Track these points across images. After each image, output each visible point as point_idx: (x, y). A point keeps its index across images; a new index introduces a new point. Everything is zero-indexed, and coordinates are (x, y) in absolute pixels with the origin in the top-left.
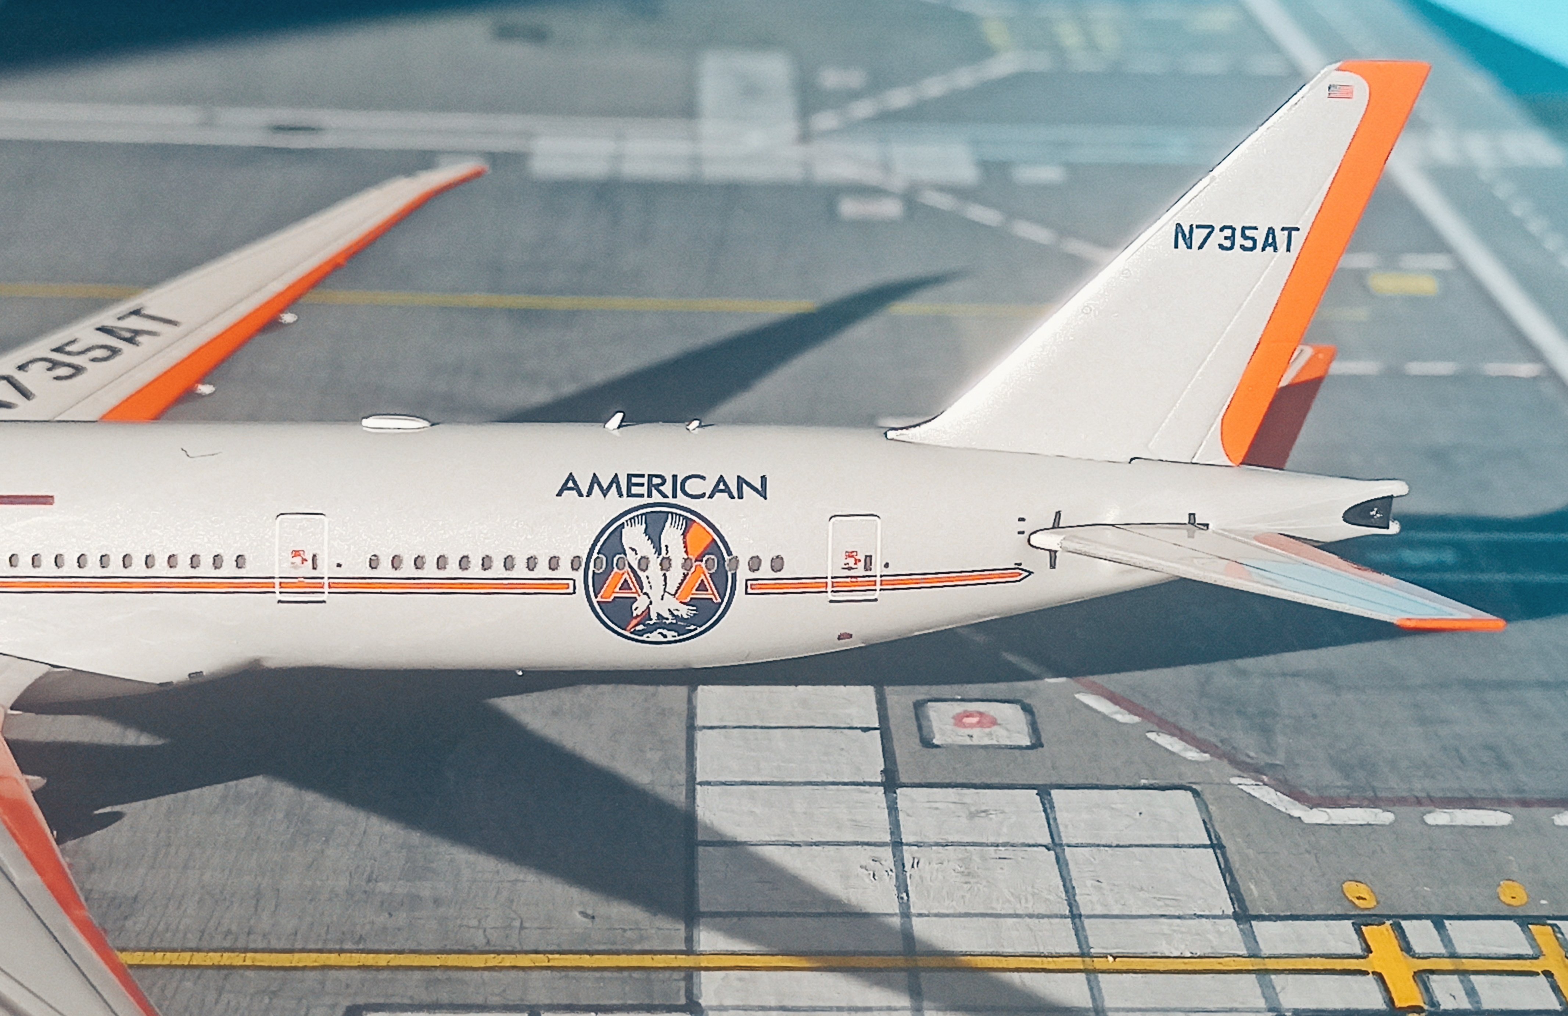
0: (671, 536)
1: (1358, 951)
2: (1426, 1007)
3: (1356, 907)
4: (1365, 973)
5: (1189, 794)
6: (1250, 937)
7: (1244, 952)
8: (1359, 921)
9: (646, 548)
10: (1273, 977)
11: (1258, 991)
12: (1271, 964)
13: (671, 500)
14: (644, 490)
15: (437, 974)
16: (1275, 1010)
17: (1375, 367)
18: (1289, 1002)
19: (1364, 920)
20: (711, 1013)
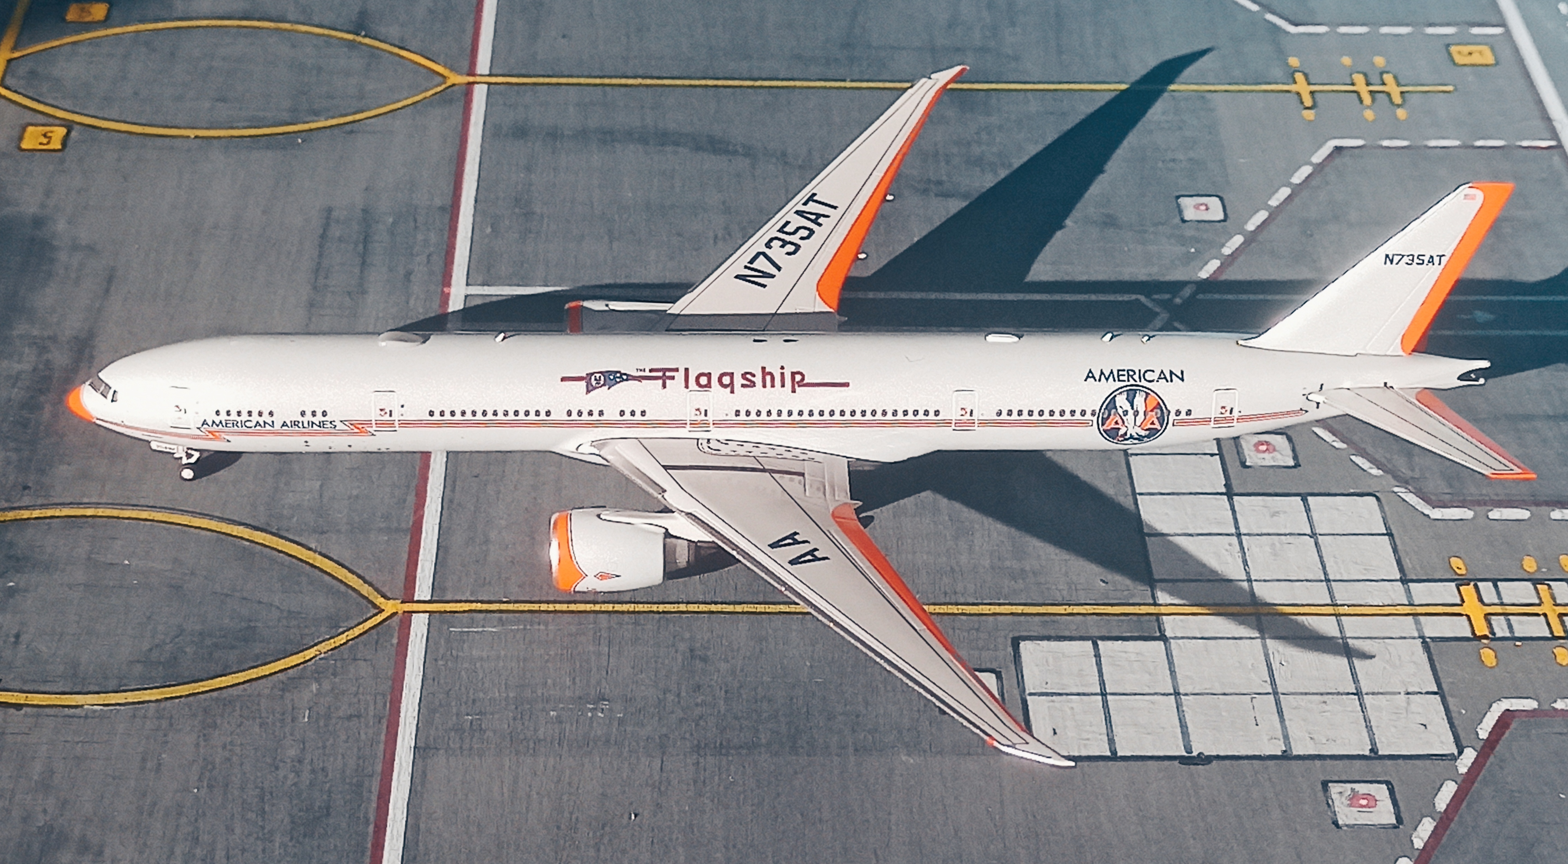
0: (1139, 400)
1: (1458, 601)
2: (1490, 636)
3: (1456, 574)
4: (1460, 615)
5: (1374, 499)
6: (1408, 592)
7: (1407, 603)
8: (1459, 582)
9: (1127, 406)
10: (1420, 617)
11: (1414, 626)
12: (1420, 610)
13: (1138, 383)
14: (1125, 378)
15: (1046, 618)
16: (1422, 637)
17: (1457, 143)
18: (1428, 633)
19: (1461, 582)
20: (1172, 641)
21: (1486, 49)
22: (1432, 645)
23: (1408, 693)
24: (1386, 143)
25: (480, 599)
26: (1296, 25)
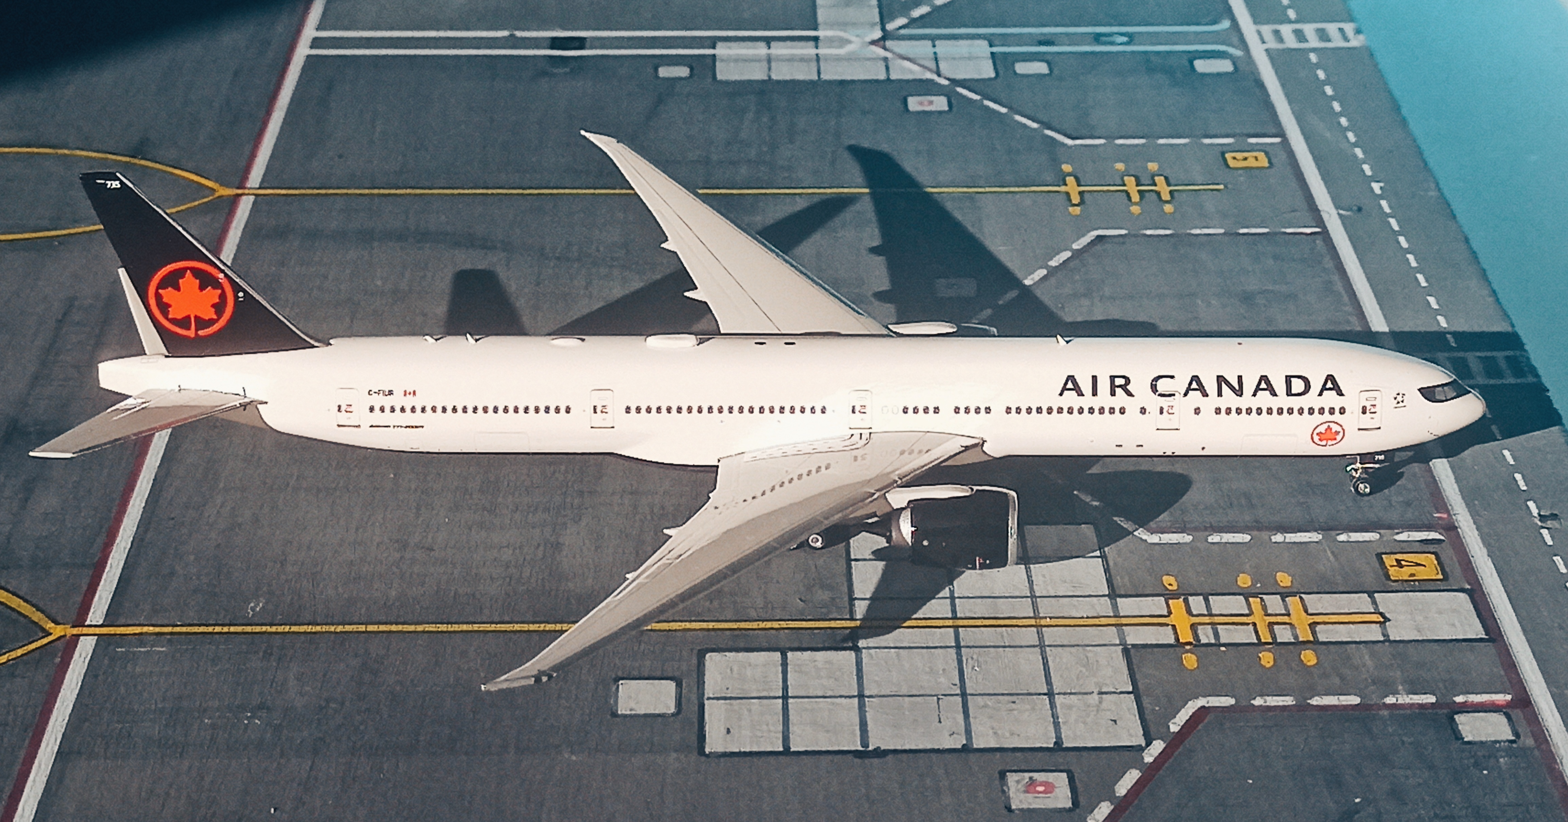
1: (1165, 613)
2: (1194, 644)
3: (1167, 589)
4: (1168, 625)
5: (1092, 526)
6: (1115, 606)
7: (1112, 614)
10: (1124, 628)
11: (1116, 635)
12: (1124, 621)
15: (736, 633)
16: (1123, 643)
17: (1222, 231)
18: (1130, 640)
19: (1169, 596)
20: (864, 651)
21: (1261, 156)
22: (1132, 651)
23: (1101, 693)
24: (1149, 232)
25: (153, 622)
26: (1073, 138)
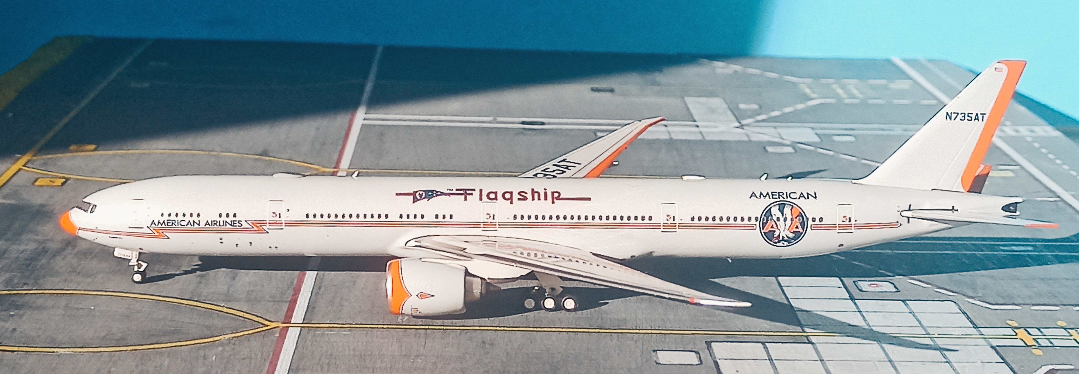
0: (787, 210)
5: (951, 302)
9: (779, 215)
13: (786, 199)
20: (817, 344)
25: (336, 323)
